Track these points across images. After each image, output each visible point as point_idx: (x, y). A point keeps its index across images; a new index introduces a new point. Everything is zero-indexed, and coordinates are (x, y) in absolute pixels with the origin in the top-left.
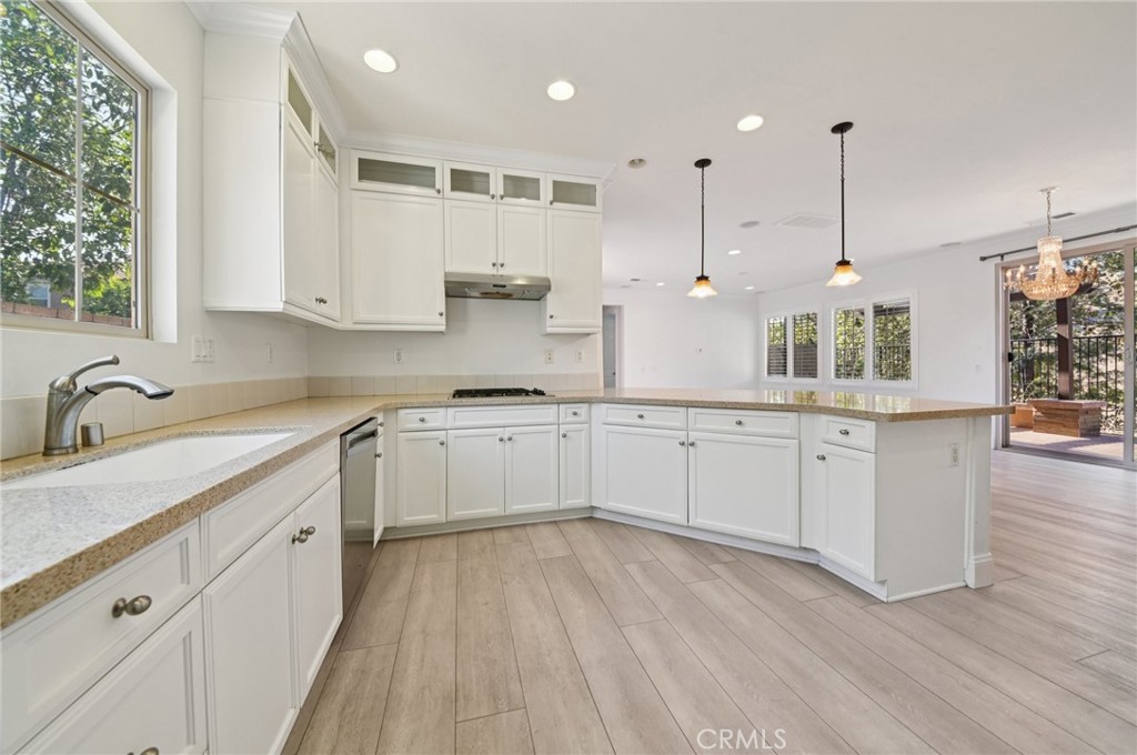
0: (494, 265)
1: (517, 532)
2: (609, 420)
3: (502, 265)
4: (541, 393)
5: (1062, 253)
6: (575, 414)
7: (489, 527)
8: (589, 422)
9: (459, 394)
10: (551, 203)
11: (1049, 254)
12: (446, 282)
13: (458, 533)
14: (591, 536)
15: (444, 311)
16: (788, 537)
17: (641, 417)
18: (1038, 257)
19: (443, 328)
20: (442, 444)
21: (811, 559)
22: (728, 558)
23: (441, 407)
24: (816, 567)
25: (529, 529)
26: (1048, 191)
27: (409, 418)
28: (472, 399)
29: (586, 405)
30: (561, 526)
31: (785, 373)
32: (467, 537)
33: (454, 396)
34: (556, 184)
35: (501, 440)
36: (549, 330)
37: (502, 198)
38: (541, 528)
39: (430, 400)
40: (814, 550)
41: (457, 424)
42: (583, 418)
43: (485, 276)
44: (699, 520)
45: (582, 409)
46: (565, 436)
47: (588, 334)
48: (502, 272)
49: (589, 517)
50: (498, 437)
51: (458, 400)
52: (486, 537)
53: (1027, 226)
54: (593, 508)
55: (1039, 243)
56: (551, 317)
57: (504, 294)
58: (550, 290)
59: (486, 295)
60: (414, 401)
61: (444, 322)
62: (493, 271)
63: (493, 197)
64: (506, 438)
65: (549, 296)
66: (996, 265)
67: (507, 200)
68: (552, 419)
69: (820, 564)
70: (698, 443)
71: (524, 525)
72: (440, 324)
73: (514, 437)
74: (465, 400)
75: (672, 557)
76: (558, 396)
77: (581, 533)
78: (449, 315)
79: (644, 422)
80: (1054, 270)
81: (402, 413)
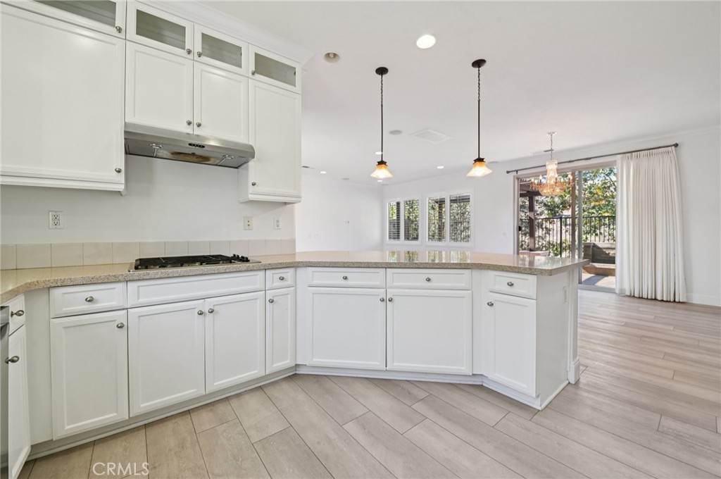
0: (189, 123)
1: (221, 408)
2: (315, 282)
3: (199, 125)
4: (245, 260)
5: (557, 170)
6: (282, 279)
7: (187, 412)
8: (295, 286)
9: (144, 264)
10: (253, 74)
11: (552, 170)
12: (126, 132)
13: (146, 426)
14: (301, 397)
15: (123, 168)
16: (464, 368)
17: (345, 278)
18: (546, 171)
19: (121, 188)
20: (120, 327)
21: (477, 382)
22: (422, 394)
23: (119, 281)
24: (481, 387)
25: (234, 403)
26: (551, 134)
27: (69, 299)
28: (163, 270)
29: (292, 270)
30: (268, 390)
31: (398, 238)
32: (157, 430)
33: (136, 268)
34: (258, 57)
35: (201, 313)
36: (251, 197)
37: (200, 55)
38: (247, 397)
39: (102, 273)
40: (482, 375)
41: (142, 300)
42: (289, 282)
43: (180, 134)
44: (395, 364)
45: (289, 273)
46: (272, 301)
47: (286, 203)
48: (198, 131)
49: (294, 376)
50: (197, 311)
51: (142, 272)
52: (183, 425)
53: (532, 155)
54: (297, 366)
55: (547, 163)
56: (254, 184)
57: (201, 157)
58: (253, 157)
59: (179, 156)
60: (77, 276)
61: (123, 181)
62: (189, 130)
63: (189, 52)
64: (206, 310)
65: (251, 164)
66: (514, 176)
67: (204, 59)
68: (259, 286)
69: (484, 385)
70: (394, 298)
71: (227, 398)
72: (118, 183)
73: (216, 308)
74: (153, 272)
75: (378, 403)
76: (264, 262)
77: (289, 395)
78: (129, 173)
79: (349, 283)
80: (556, 179)
81: (57, 293)
